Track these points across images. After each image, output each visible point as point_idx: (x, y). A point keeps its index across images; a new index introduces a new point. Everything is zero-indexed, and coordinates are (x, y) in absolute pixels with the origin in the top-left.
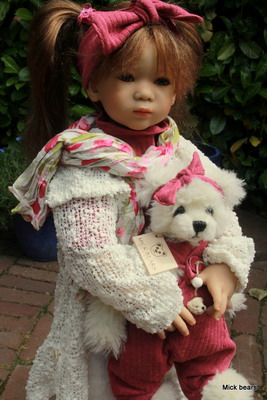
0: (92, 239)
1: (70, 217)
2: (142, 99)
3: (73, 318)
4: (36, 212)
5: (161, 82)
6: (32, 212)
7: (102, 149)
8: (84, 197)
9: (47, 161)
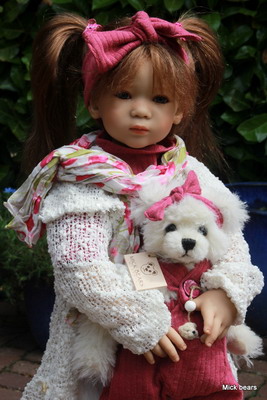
0: (81, 253)
1: (61, 232)
2: (138, 116)
3: (62, 343)
4: (30, 229)
5: (159, 100)
6: (25, 229)
7: (96, 165)
8: (77, 212)
9: (42, 176)
